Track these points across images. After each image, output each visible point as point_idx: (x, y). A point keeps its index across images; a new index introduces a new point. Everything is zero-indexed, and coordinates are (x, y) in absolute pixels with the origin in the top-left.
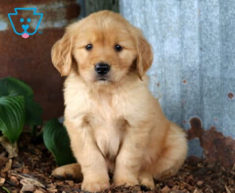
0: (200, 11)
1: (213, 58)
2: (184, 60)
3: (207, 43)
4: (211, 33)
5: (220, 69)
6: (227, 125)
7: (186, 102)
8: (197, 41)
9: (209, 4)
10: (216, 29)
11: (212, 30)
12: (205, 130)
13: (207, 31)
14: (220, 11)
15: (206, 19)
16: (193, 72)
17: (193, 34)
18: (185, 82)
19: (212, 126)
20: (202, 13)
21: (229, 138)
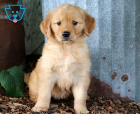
1: (94, 37)
5: (98, 43)
6: (102, 75)
9: (93, 6)
14: (99, 10)
19: (94, 75)
21: (103, 82)
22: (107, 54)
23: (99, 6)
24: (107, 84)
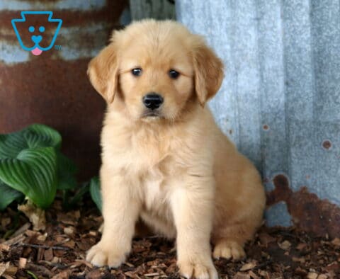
0: (285, 34)
1: (302, 96)
2: (264, 99)
3: (295, 75)
4: (300, 62)
5: (312, 110)
6: (323, 184)
7: (267, 155)
8: (281, 73)
9: (297, 24)
10: (306, 57)
11: (301, 59)
12: (294, 191)
13: (294, 59)
14: (311, 33)
15: (293, 44)
16: (276, 114)
17: (276, 63)
18: (266, 127)
19: (304, 186)
20: (287, 36)
21: (326, 202)
22: (333, 135)
23: (313, 23)
24: (334, 205)
